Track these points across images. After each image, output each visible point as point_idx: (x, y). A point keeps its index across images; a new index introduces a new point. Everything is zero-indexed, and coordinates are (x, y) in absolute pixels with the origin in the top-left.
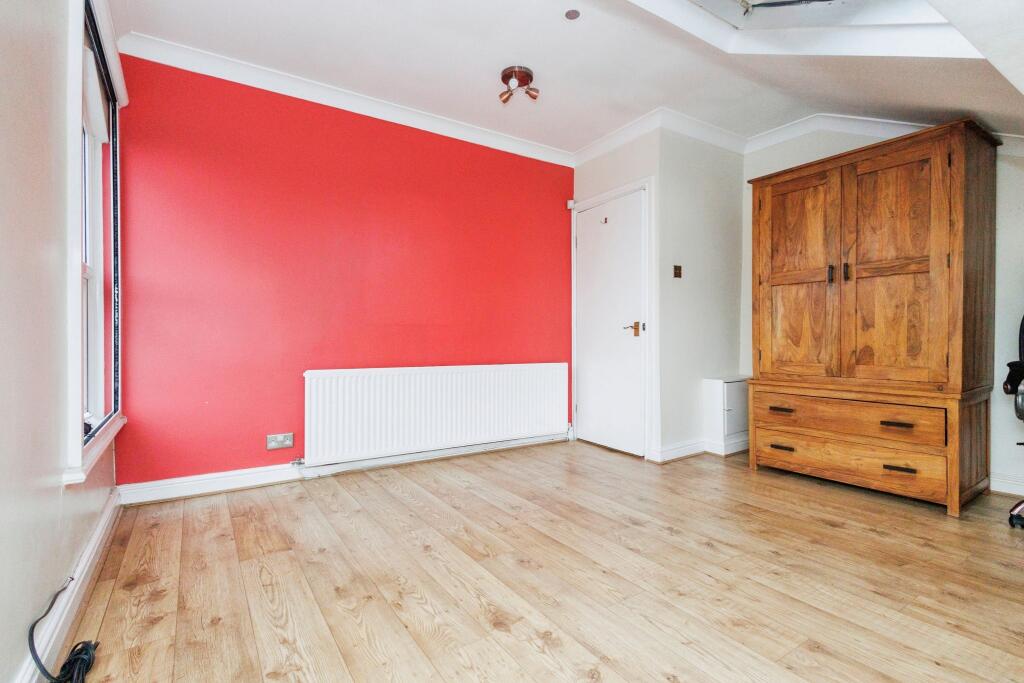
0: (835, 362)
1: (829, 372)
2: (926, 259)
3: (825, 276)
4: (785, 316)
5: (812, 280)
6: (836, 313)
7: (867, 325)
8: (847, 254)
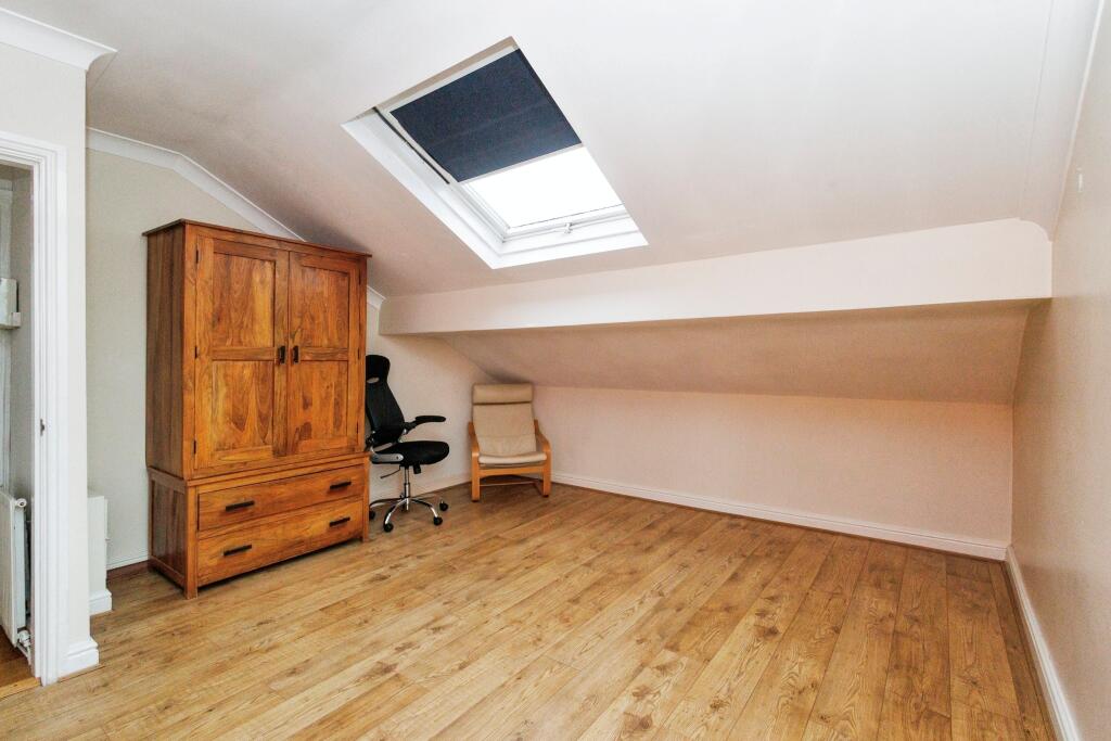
0: (281, 441)
1: (277, 453)
2: (345, 351)
3: (275, 356)
4: (227, 396)
5: (260, 357)
6: (284, 393)
7: (306, 404)
8: (293, 337)
